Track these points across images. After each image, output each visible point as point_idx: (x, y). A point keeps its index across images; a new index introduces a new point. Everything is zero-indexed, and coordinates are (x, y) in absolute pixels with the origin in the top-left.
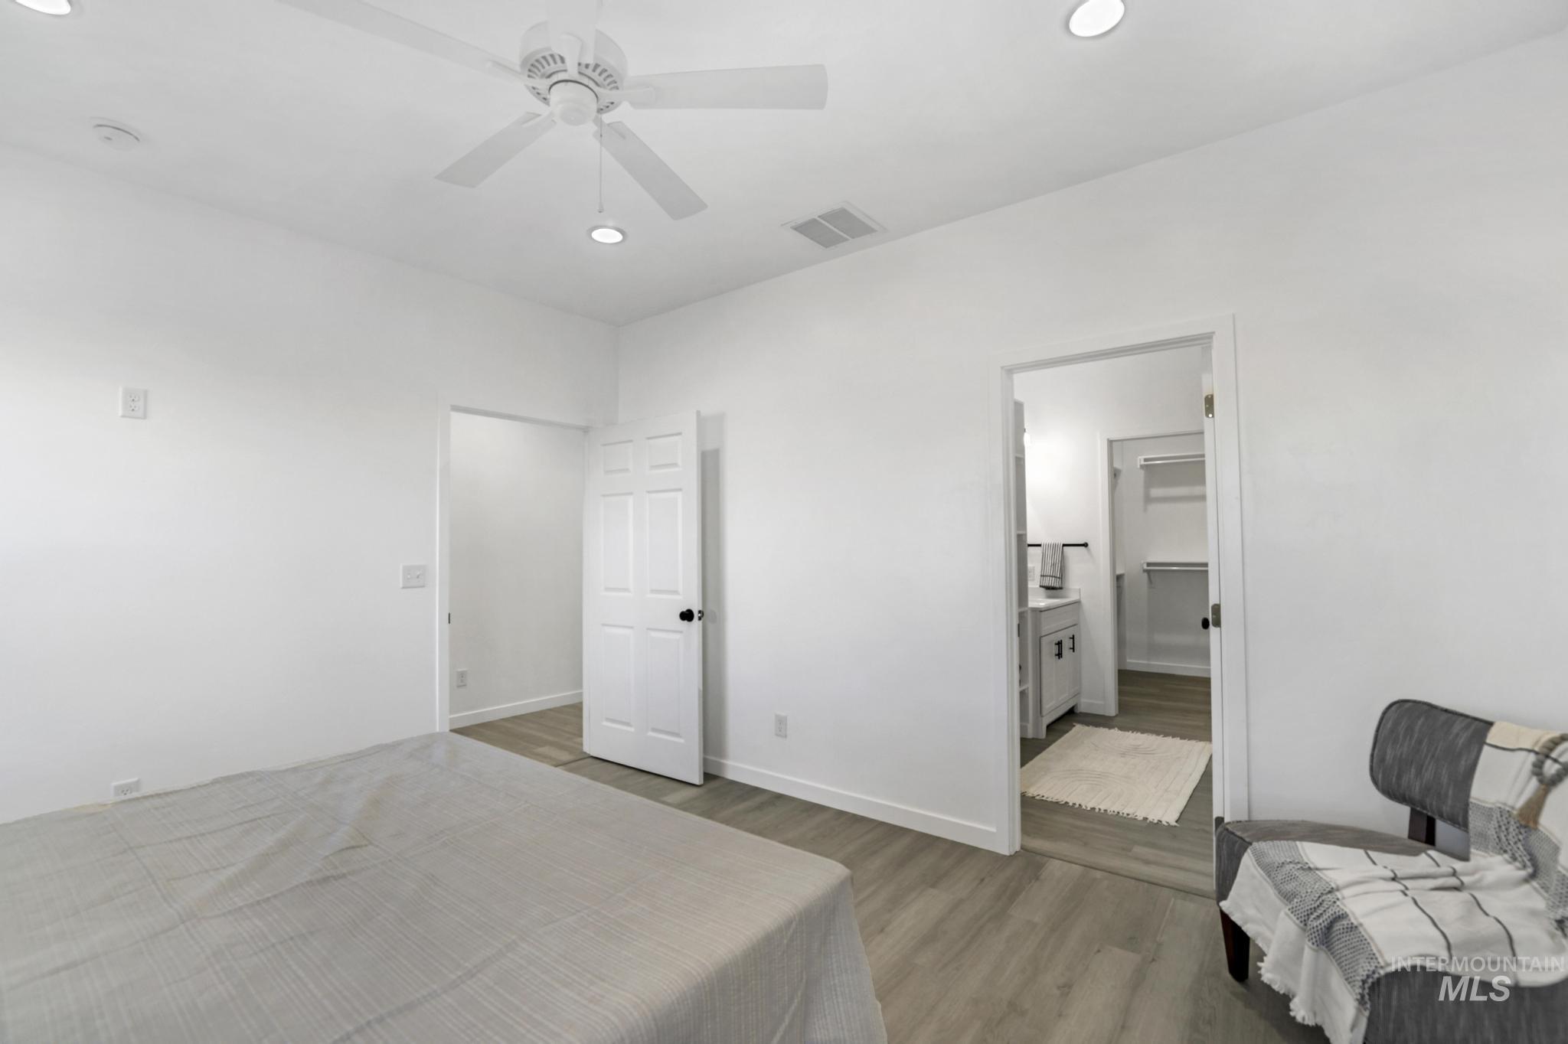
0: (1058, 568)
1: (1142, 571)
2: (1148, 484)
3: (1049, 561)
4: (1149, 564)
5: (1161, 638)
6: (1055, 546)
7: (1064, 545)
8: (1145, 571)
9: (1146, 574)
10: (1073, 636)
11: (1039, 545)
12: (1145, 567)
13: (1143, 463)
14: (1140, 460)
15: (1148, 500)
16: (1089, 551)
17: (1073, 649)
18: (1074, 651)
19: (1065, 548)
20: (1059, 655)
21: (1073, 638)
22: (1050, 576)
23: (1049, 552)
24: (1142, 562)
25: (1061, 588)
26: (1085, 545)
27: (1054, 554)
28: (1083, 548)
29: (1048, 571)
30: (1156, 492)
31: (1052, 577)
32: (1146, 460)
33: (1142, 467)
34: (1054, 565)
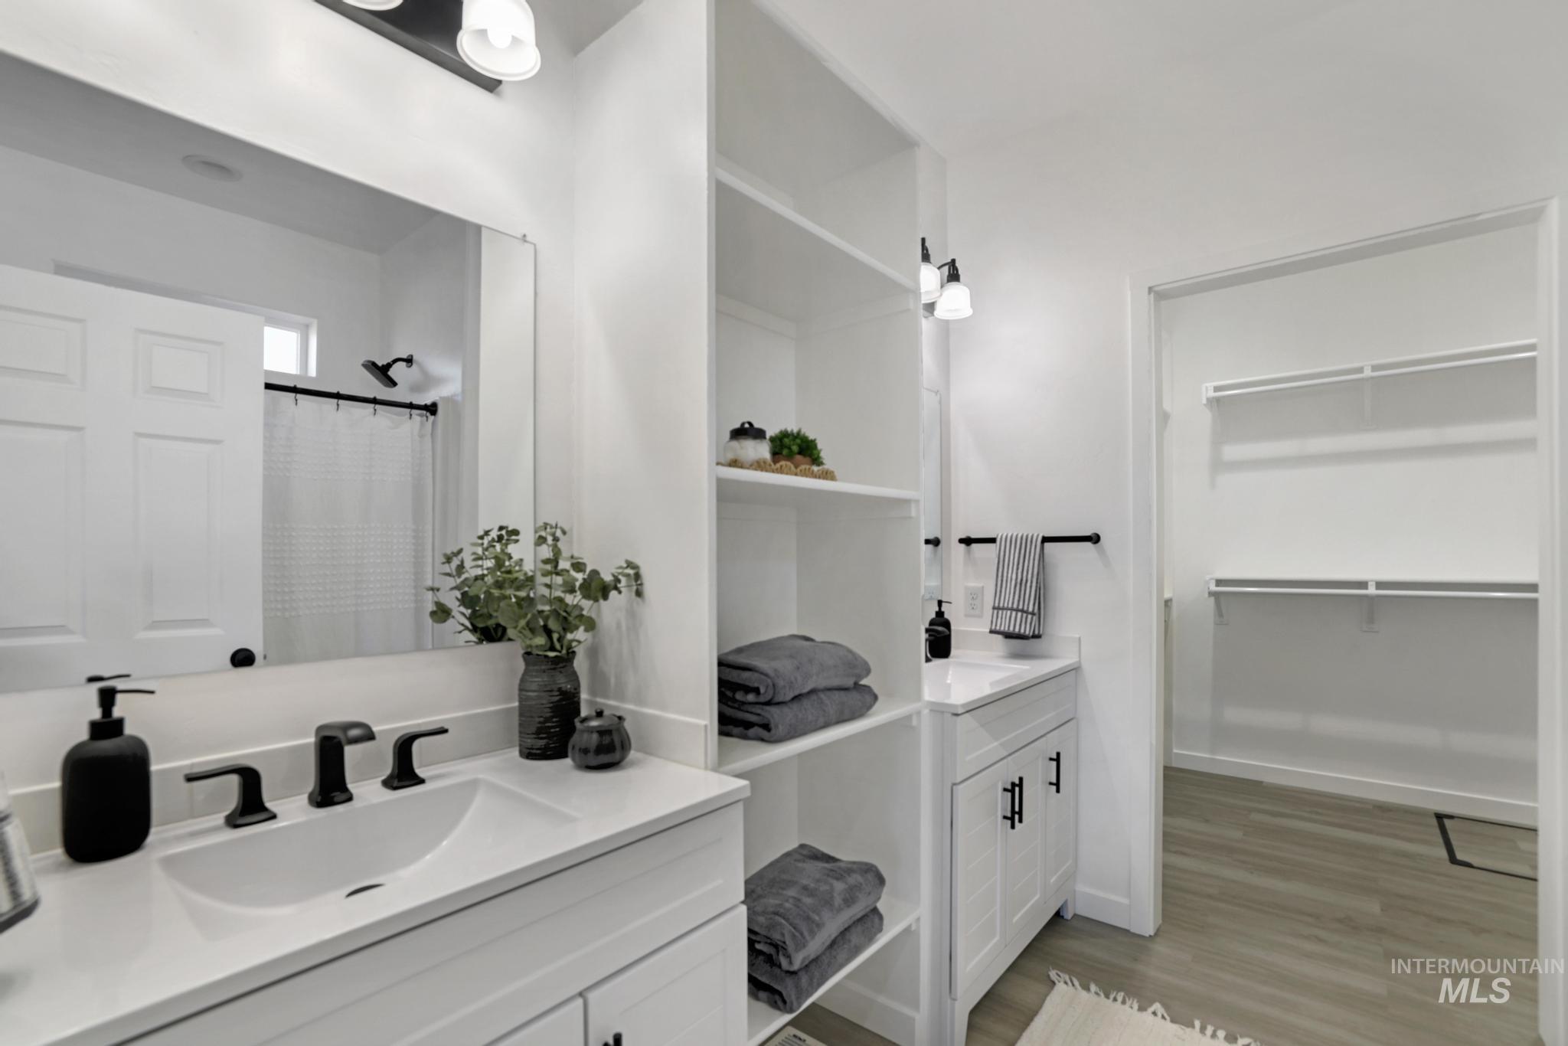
0: (1031, 591)
1: (1207, 595)
2: (1220, 437)
3: (1012, 575)
4: (1219, 582)
5: (1235, 715)
6: (1025, 542)
7: (1045, 540)
8: (1211, 594)
9: (1212, 599)
10: (1058, 754)
11: (993, 540)
12: (1213, 588)
13: (1212, 394)
14: (1208, 391)
15: (1218, 466)
16: (1102, 553)
17: (1057, 785)
18: (1058, 791)
19: (1047, 545)
20: (1015, 816)
21: (1057, 759)
22: (1012, 609)
23: (1014, 556)
24: (1208, 577)
25: (1038, 637)
26: (1095, 539)
27: (1023, 557)
28: (1088, 544)
29: (1008, 600)
30: (1232, 452)
31: (1017, 610)
32: (1217, 389)
33: (1210, 401)
34: (1021, 583)
